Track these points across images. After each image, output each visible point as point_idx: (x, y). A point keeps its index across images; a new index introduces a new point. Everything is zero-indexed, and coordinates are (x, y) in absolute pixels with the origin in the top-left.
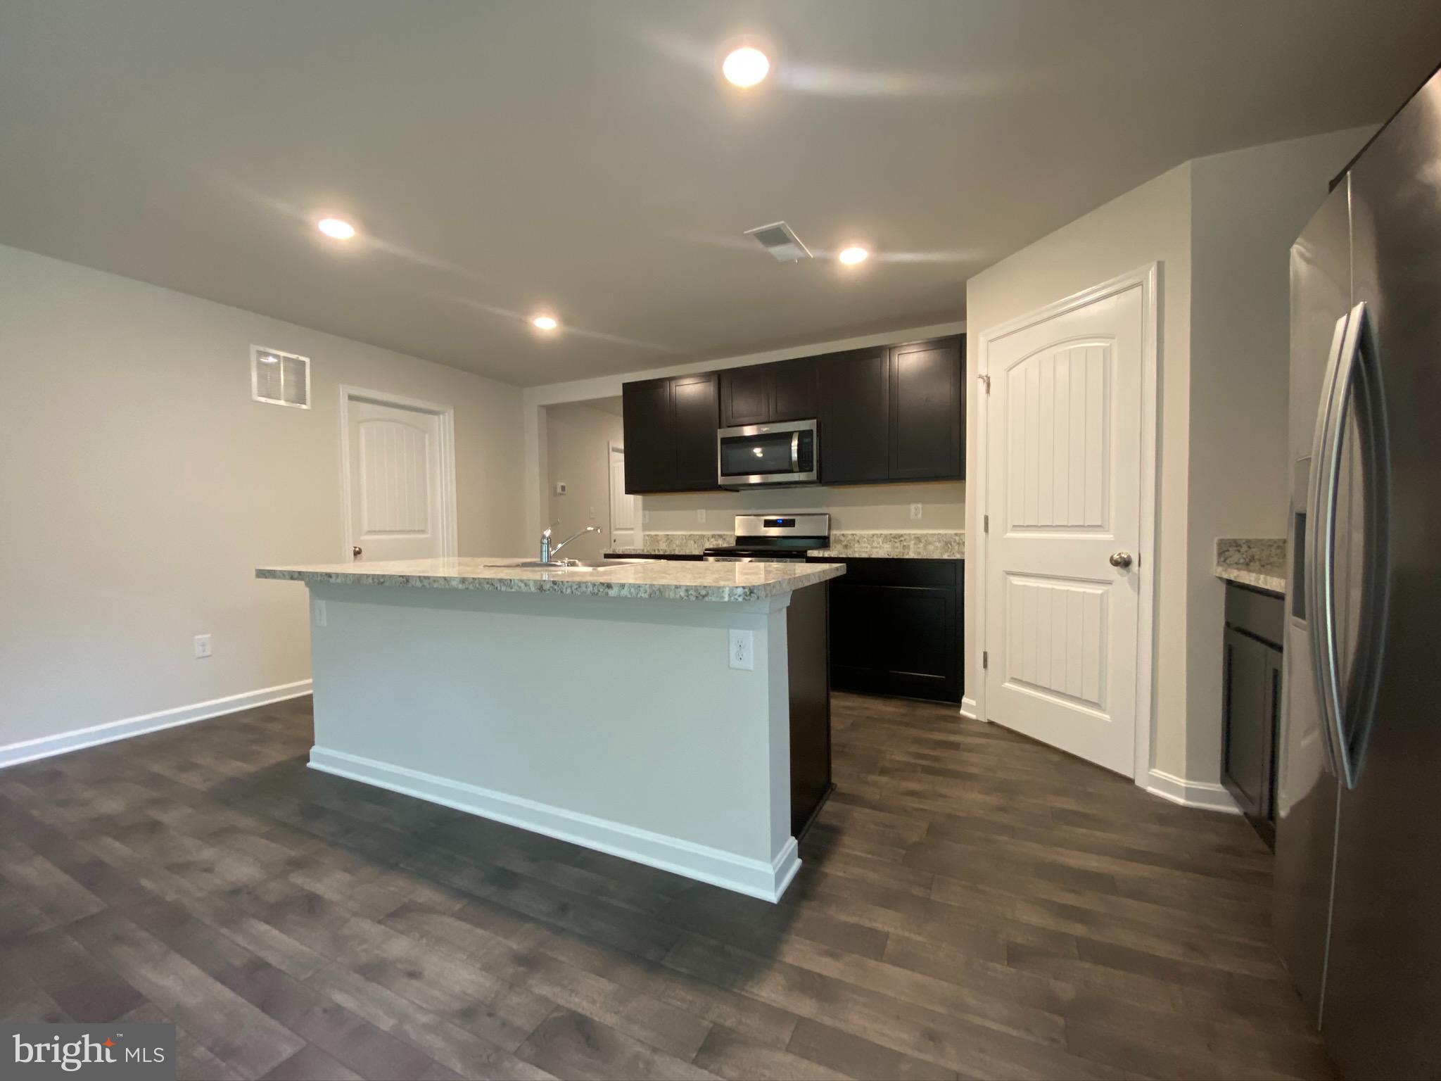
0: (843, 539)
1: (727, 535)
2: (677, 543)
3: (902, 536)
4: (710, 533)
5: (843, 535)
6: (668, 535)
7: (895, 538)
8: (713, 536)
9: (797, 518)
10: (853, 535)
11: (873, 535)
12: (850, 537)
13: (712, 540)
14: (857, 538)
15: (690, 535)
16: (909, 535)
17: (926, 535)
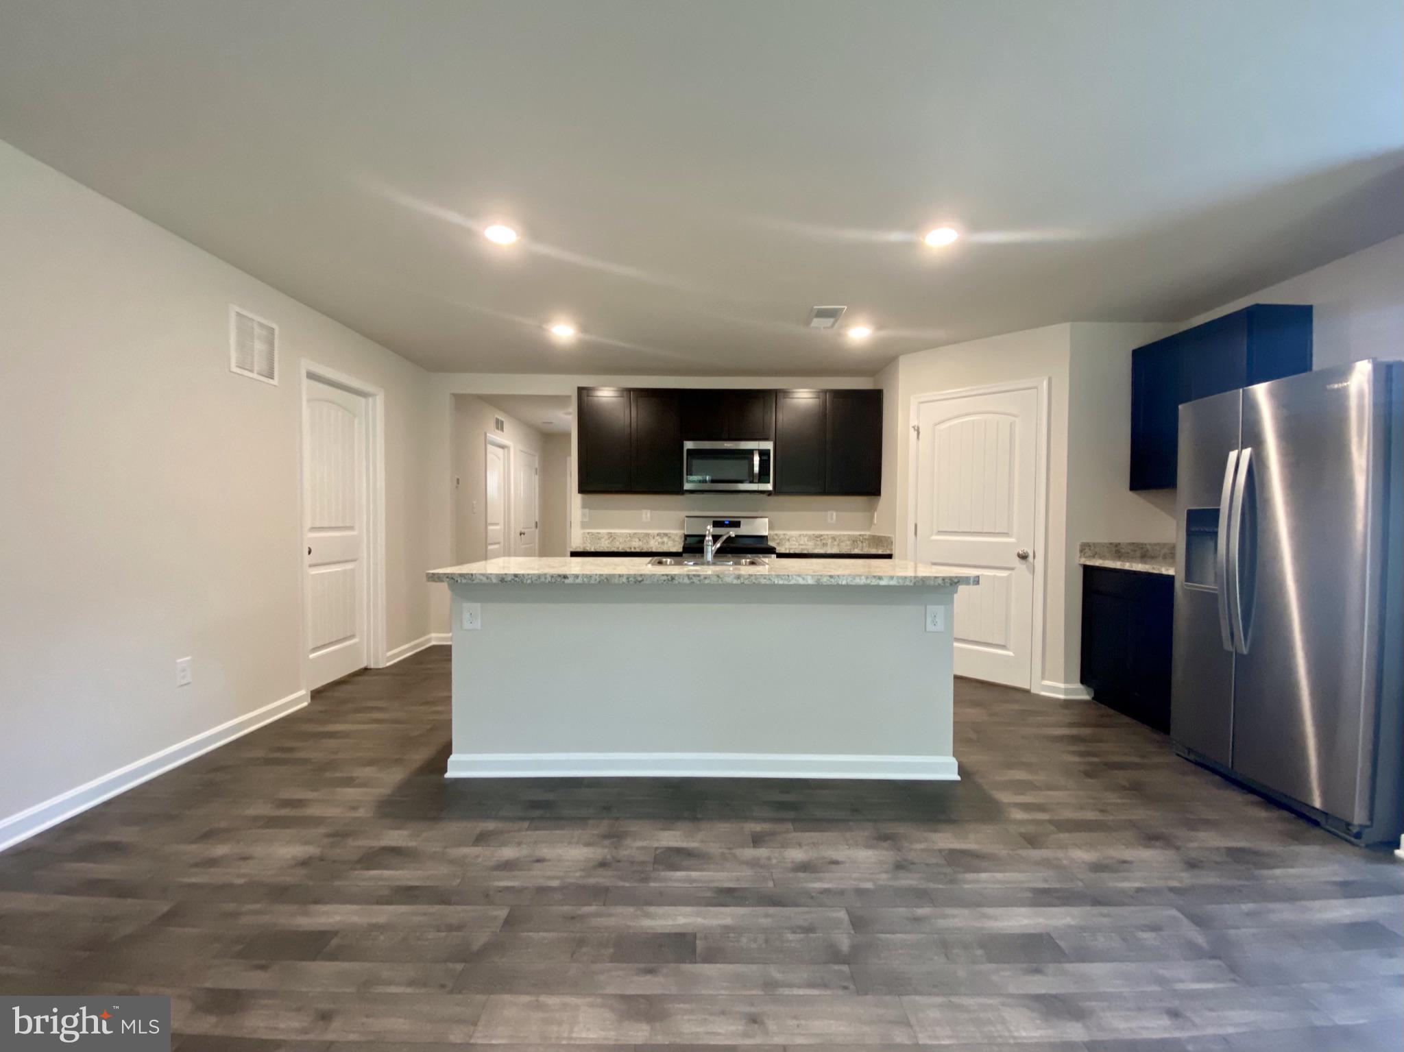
0: (776, 537)
1: (672, 534)
2: (621, 540)
3: (822, 536)
4: (656, 532)
5: (776, 535)
6: (611, 533)
7: (817, 537)
8: (658, 535)
9: (742, 521)
10: (784, 534)
11: (800, 535)
12: (782, 537)
13: (658, 538)
14: (787, 537)
15: (635, 534)
16: (827, 535)
17: (840, 535)
